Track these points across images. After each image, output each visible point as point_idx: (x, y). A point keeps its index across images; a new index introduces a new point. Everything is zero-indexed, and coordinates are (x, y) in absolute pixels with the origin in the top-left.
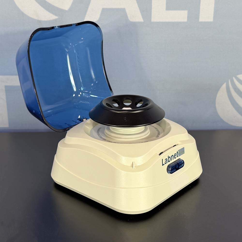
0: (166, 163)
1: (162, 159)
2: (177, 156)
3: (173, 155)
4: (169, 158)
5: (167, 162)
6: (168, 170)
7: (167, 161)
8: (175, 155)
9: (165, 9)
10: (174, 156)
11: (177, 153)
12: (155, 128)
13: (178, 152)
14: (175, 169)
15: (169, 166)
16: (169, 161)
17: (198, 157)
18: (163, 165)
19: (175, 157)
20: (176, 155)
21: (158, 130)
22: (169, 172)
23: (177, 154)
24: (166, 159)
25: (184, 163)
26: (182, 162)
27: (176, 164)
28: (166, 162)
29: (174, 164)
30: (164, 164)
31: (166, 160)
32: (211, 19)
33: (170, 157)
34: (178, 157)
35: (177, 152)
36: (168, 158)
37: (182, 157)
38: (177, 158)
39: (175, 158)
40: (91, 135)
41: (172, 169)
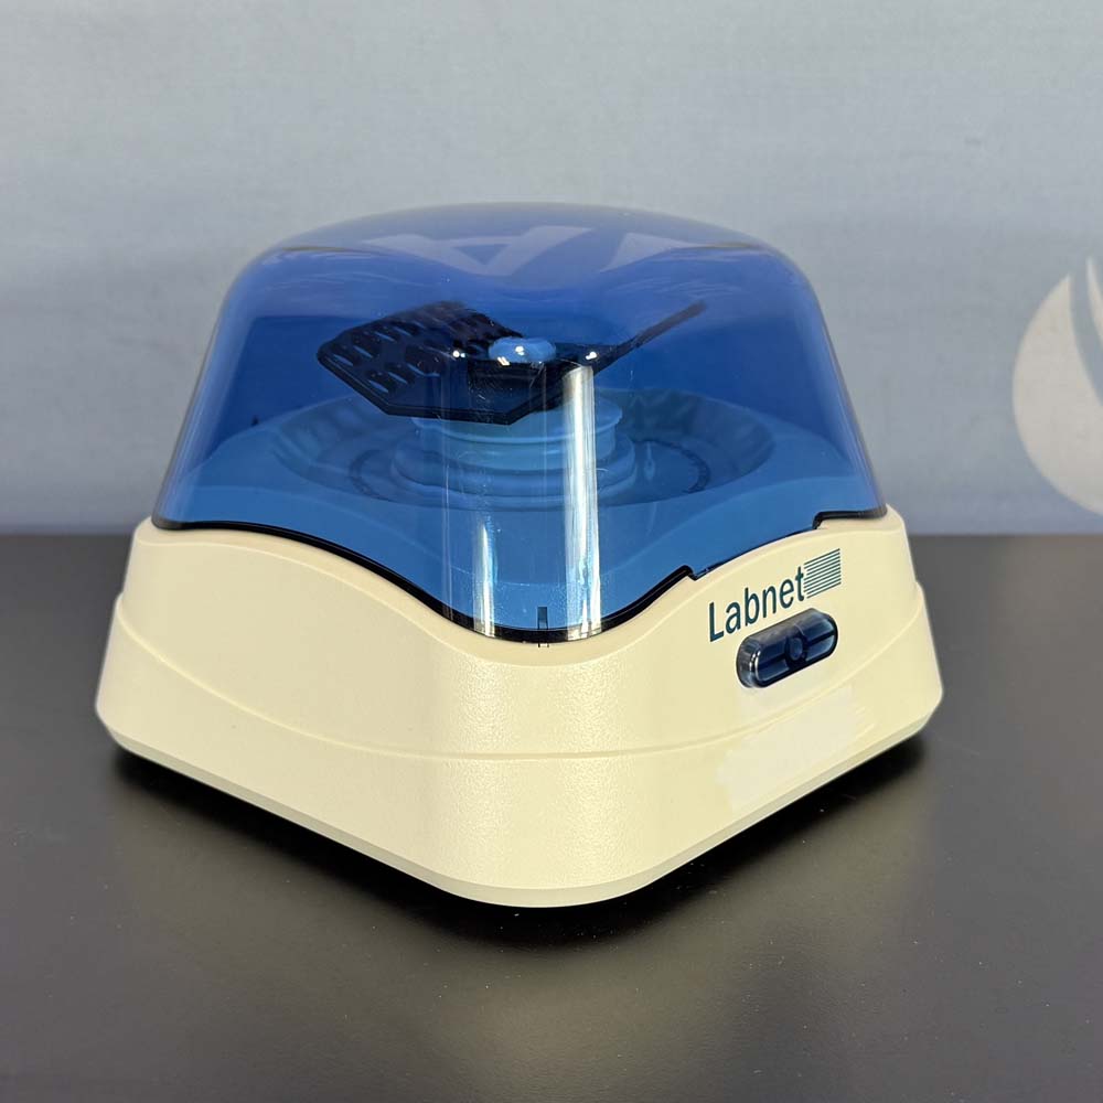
0: (730, 631)
1: (712, 605)
2: (795, 594)
3: (772, 589)
4: (753, 601)
5: (738, 626)
6: (742, 667)
7: (738, 615)
8: (787, 587)
10: (779, 595)
11: (800, 576)
13: (802, 571)
14: (784, 661)
15: (748, 646)
16: (749, 621)
18: (714, 637)
19: (787, 599)
20: (792, 590)
21: (701, 464)
22: (750, 676)
23: (795, 583)
24: (736, 605)
25: (835, 632)
26: (820, 626)
27: (789, 633)
28: (733, 624)
29: (776, 633)
30: (721, 634)
31: (734, 610)
33: (754, 596)
34: (801, 598)
35: (796, 573)
36: (747, 602)
37: (823, 603)
38: (798, 608)
39: (785, 606)
41: (767, 659)
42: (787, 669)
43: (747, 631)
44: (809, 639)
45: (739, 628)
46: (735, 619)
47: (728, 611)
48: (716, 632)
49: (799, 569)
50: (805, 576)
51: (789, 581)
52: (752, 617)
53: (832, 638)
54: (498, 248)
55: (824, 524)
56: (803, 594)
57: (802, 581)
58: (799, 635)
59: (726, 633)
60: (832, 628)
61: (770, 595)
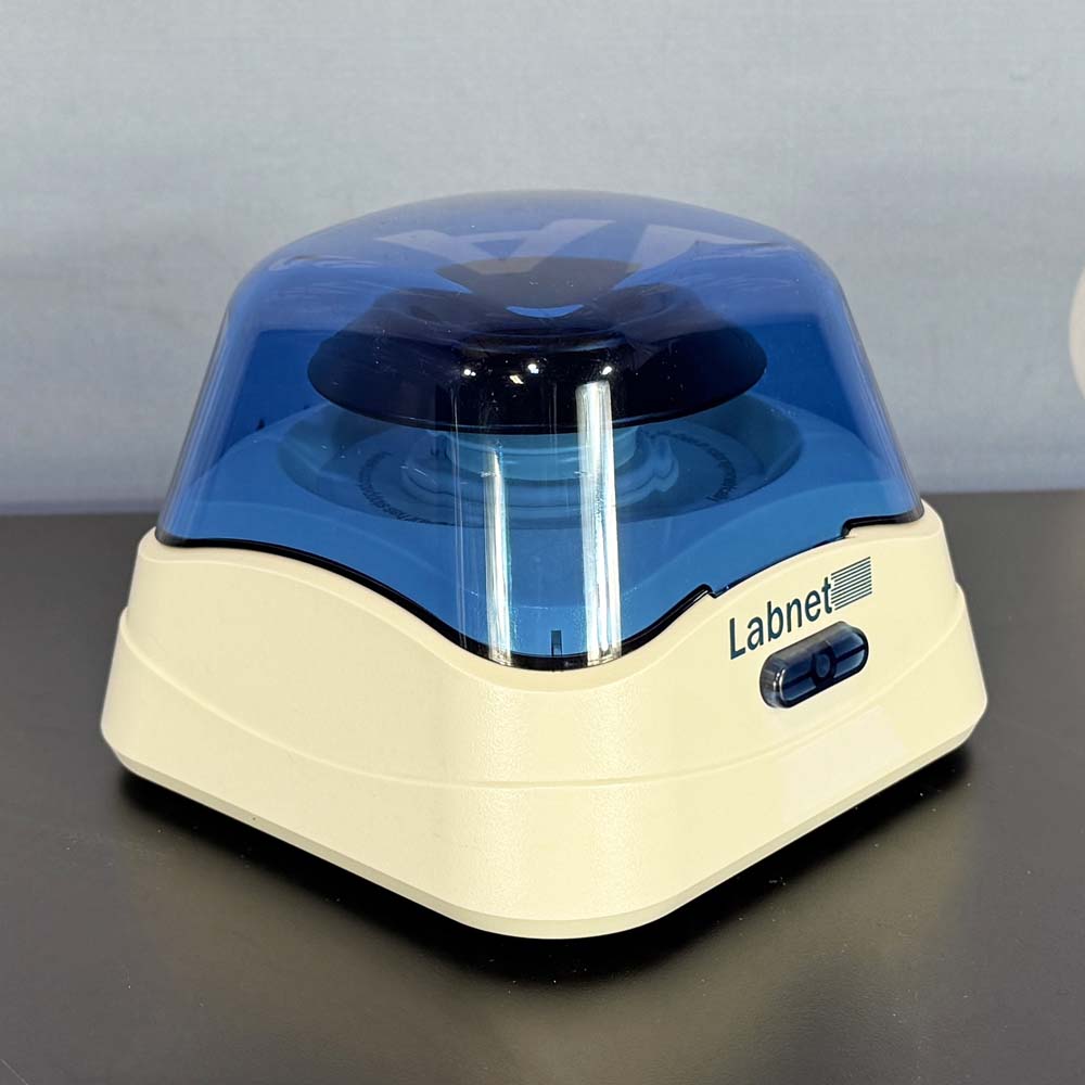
0: (752, 647)
1: (732, 621)
3: (797, 602)
4: (776, 616)
5: (761, 641)
6: (765, 686)
7: (760, 630)
8: (813, 599)
10: (805, 607)
11: (826, 588)
13: (830, 582)
14: (810, 679)
15: (771, 664)
16: (772, 636)
18: (735, 654)
19: (813, 611)
20: (818, 602)
21: (727, 465)
22: (774, 695)
23: (822, 595)
24: (758, 620)
25: (865, 647)
26: (850, 640)
27: (817, 650)
28: (755, 639)
29: (802, 650)
30: (742, 651)
31: (756, 626)
33: (778, 610)
34: (829, 610)
35: (823, 585)
36: (771, 616)
37: (853, 616)
38: (825, 621)
39: (812, 619)
41: (790, 680)
42: (813, 687)
43: (770, 647)
44: (837, 656)
45: (762, 644)
46: (757, 634)
47: (749, 627)
48: (737, 649)
49: (826, 579)
50: (833, 587)
51: (815, 593)
52: (775, 630)
53: (862, 653)
54: (516, 244)
55: (854, 532)
56: (830, 605)
57: (830, 592)
58: (827, 650)
59: (747, 649)
60: (862, 642)
61: (795, 608)
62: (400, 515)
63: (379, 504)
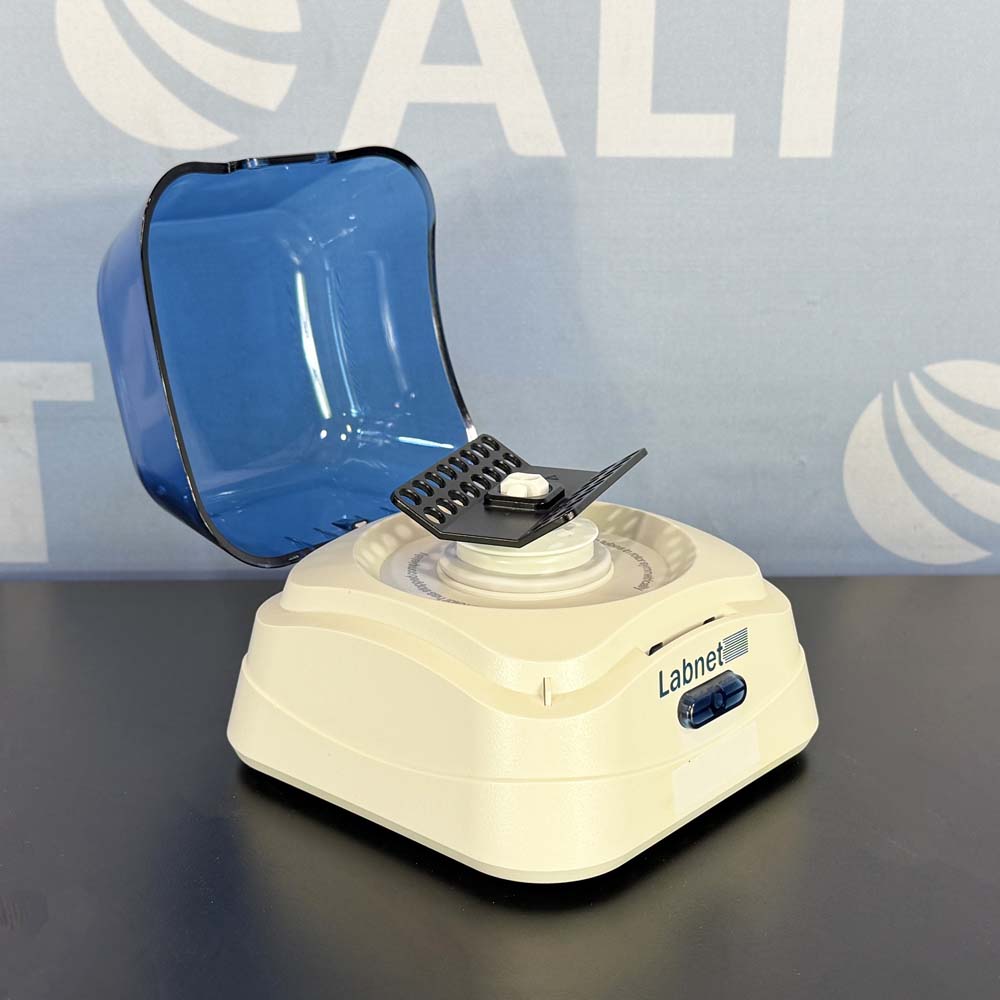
0: (673, 689)
1: (661, 673)
2: (717, 661)
3: (701, 659)
4: (688, 669)
5: (679, 685)
6: (682, 715)
7: (678, 678)
8: (712, 657)
9: (649, 109)
10: (706, 662)
11: (720, 649)
12: (636, 558)
13: (722, 645)
14: (710, 710)
15: (685, 700)
16: (686, 682)
17: (801, 669)
18: (662, 694)
19: (711, 665)
20: (715, 659)
21: (645, 565)
22: (687, 721)
23: (717, 654)
24: (677, 672)
25: (744, 688)
26: (736, 684)
27: (714, 691)
28: (675, 684)
29: (705, 689)
30: (667, 692)
31: (676, 675)
32: (825, 150)
33: (689, 665)
34: (721, 664)
35: (717, 647)
36: (685, 669)
37: (737, 667)
38: (719, 670)
39: (711, 669)
40: (385, 576)
41: (700, 709)
42: (712, 715)
43: (685, 688)
44: (727, 693)
45: (679, 687)
46: (676, 681)
47: (672, 676)
48: (664, 691)
49: (720, 643)
50: (724, 649)
51: (713, 653)
52: (688, 678)
53: (743, 692)
56: (722, 660)
57: (722, 651)
58: (720, 691)
59: (670, 691)
60: (742, 685)
61: (700, 663)
62: (439, 597)
63: (423, 588)
